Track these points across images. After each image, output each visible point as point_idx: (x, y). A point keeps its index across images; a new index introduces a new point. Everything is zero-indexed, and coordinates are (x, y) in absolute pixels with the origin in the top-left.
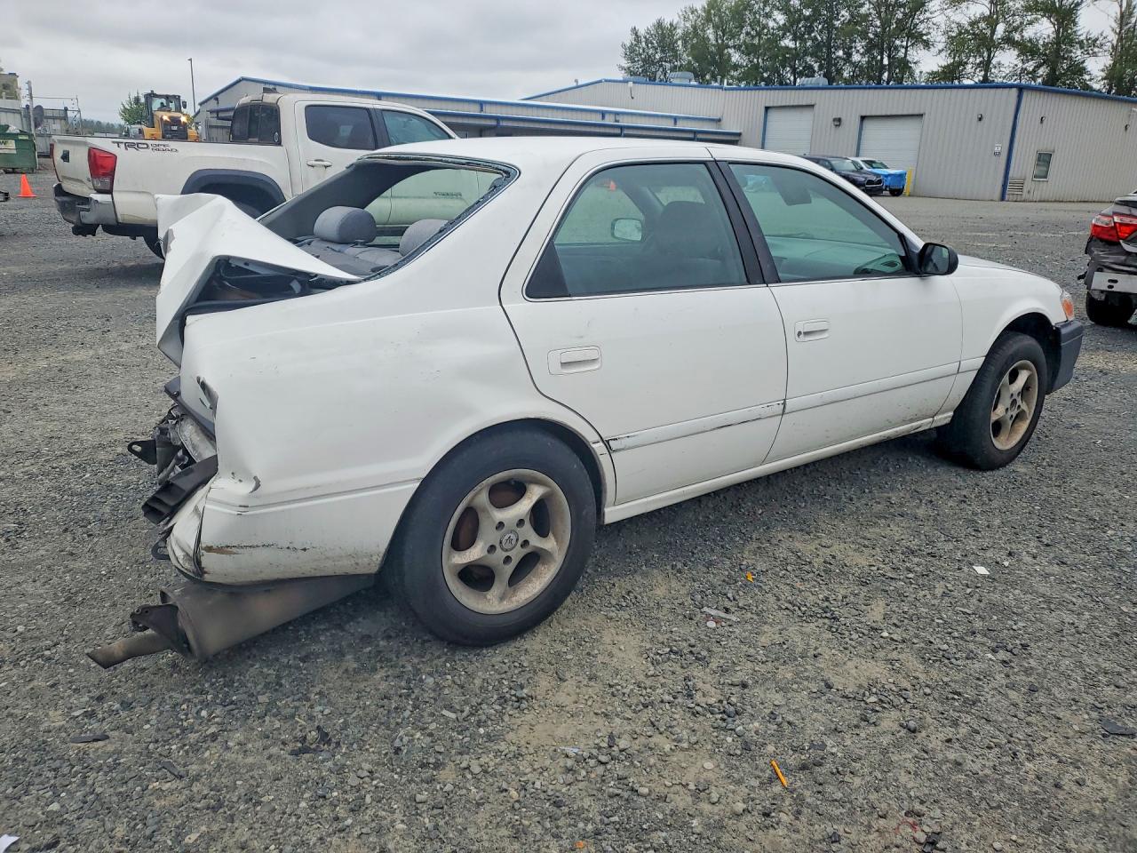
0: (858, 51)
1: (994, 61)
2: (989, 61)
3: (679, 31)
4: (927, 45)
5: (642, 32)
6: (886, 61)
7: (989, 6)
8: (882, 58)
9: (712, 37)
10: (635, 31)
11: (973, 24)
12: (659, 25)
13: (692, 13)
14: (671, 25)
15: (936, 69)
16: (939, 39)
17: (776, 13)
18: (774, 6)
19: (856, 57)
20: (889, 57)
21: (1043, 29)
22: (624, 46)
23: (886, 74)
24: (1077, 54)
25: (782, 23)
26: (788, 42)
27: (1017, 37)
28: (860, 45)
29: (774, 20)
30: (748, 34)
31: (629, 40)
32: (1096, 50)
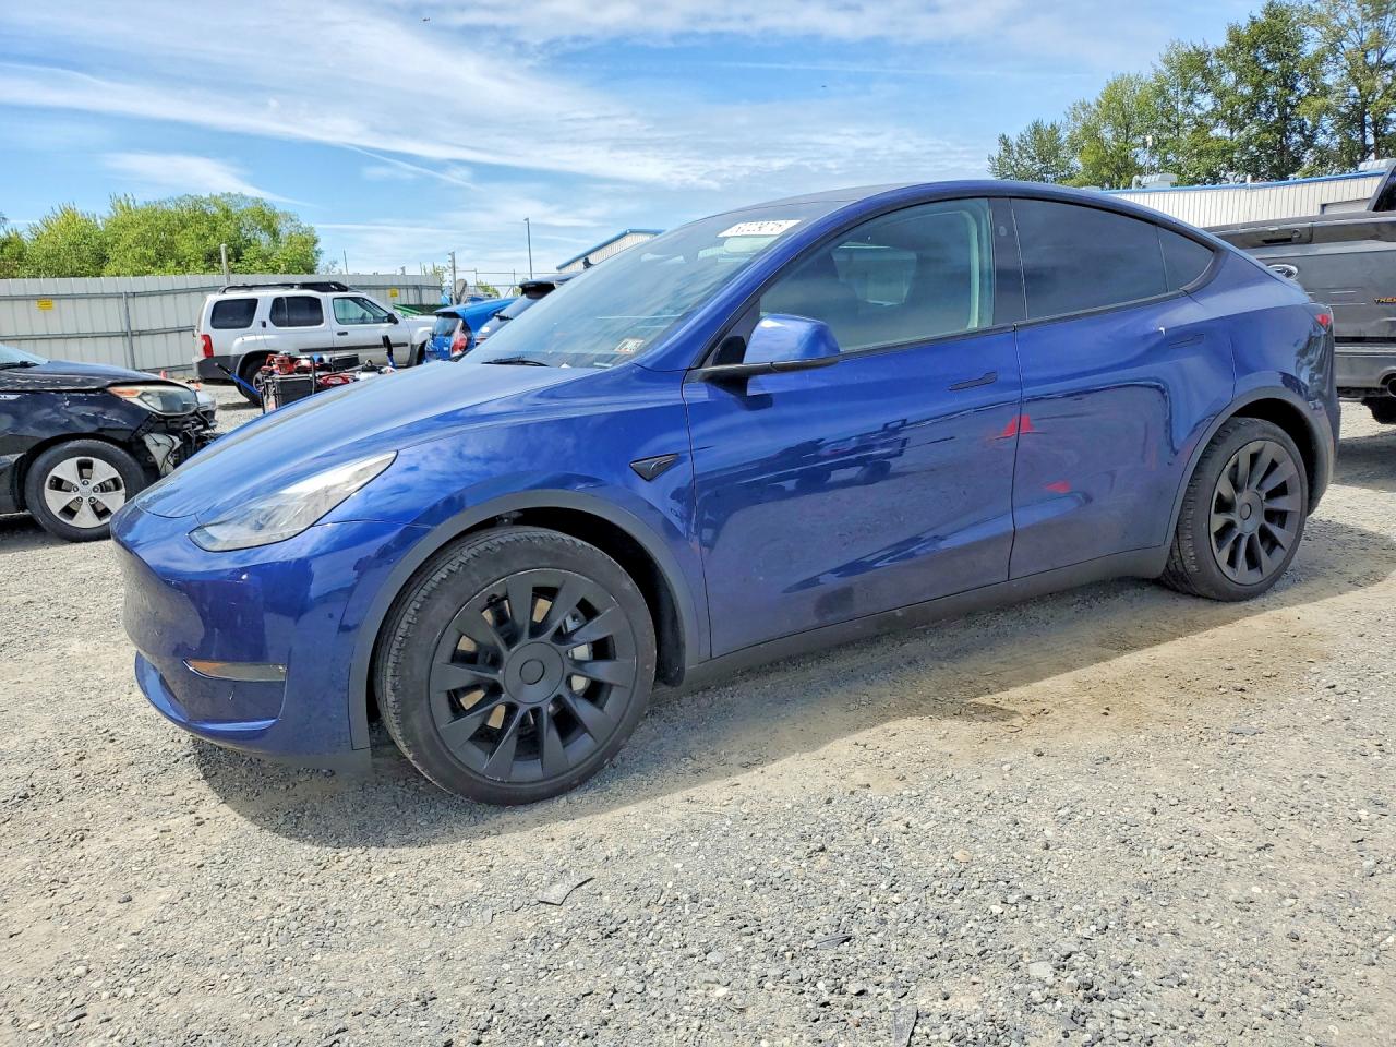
0: (1325, 132)
3: (1064, 135)
5: (1014, 139)
6: (1371, 140)
8: (1364, 137)
10: (1004, 141)
12: (1037, 129)
13: (1084, 109)
14: (1052, 126)
17: (1200, 96)
18: (1196, 88)
19: (1322, 140)
20: (1376, 135)
22: (990, 158)
25: (1209, 108)
26: (1221, 131)
28: (1328, 124)
29: (1198, 106)
31: (996, 150)
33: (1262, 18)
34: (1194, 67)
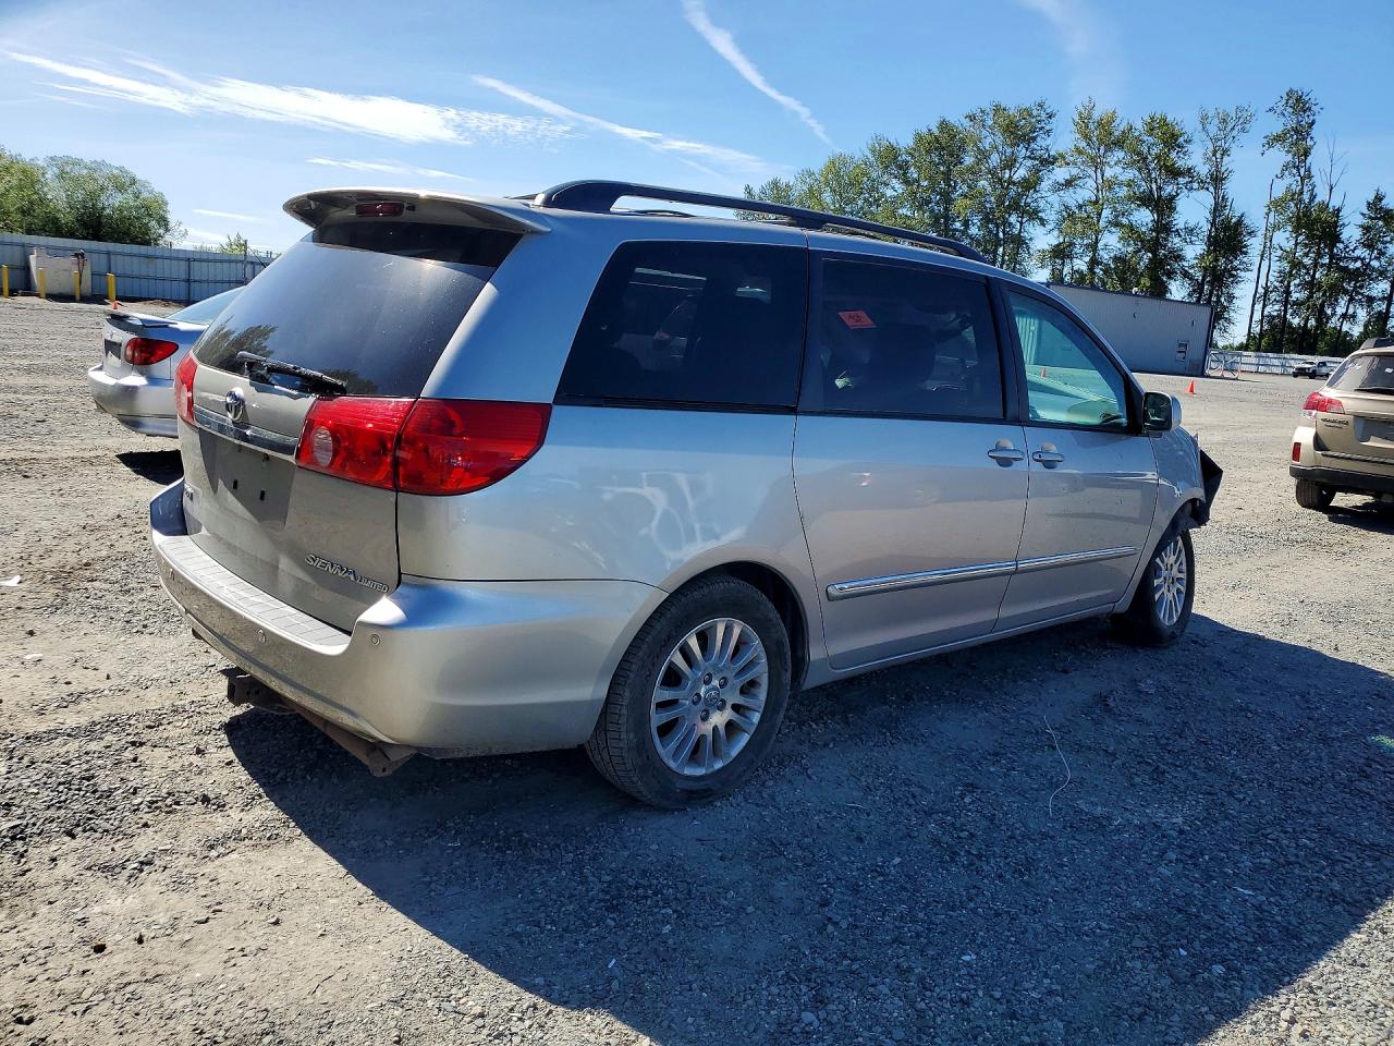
0: (975, 225)
1: (1100, 245)
2: (1097, 241)
3: (795, 192)
4: (1043, 222)
5: (756, 188)
7: (1095, 192)
8: (998, 232)
9: (828, 200)
10: (749, 190)
11: (1080, 207)
12: (775, 184)
13: (810, 176)
14: (787, 185)
15: (1047, 247)
16: (1051, 216)
17: (894, 181)
19: (973, 231)
20: (1004, 233)
21: (1144, 217)
23: (1001, 249)
24: (1176, 241)
25: (900, 191)
27: (1124, 221)
28: (976, 220)
29: (893, 188)
30: (866, 200)
32: (1193, 238)
33: (936, 132)
34: (890, 158)
